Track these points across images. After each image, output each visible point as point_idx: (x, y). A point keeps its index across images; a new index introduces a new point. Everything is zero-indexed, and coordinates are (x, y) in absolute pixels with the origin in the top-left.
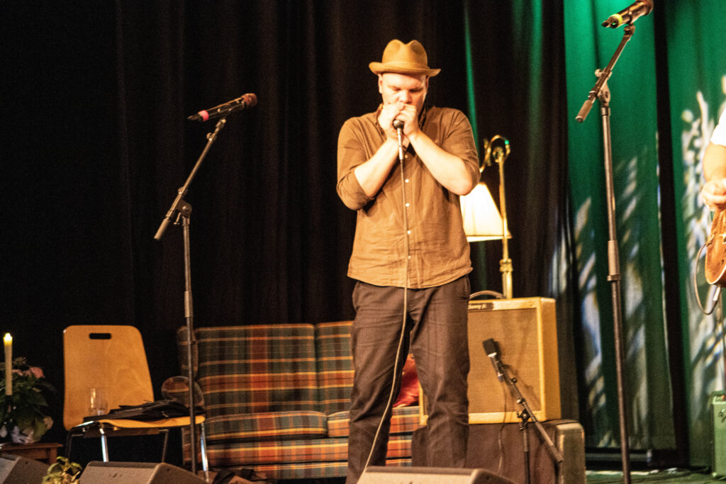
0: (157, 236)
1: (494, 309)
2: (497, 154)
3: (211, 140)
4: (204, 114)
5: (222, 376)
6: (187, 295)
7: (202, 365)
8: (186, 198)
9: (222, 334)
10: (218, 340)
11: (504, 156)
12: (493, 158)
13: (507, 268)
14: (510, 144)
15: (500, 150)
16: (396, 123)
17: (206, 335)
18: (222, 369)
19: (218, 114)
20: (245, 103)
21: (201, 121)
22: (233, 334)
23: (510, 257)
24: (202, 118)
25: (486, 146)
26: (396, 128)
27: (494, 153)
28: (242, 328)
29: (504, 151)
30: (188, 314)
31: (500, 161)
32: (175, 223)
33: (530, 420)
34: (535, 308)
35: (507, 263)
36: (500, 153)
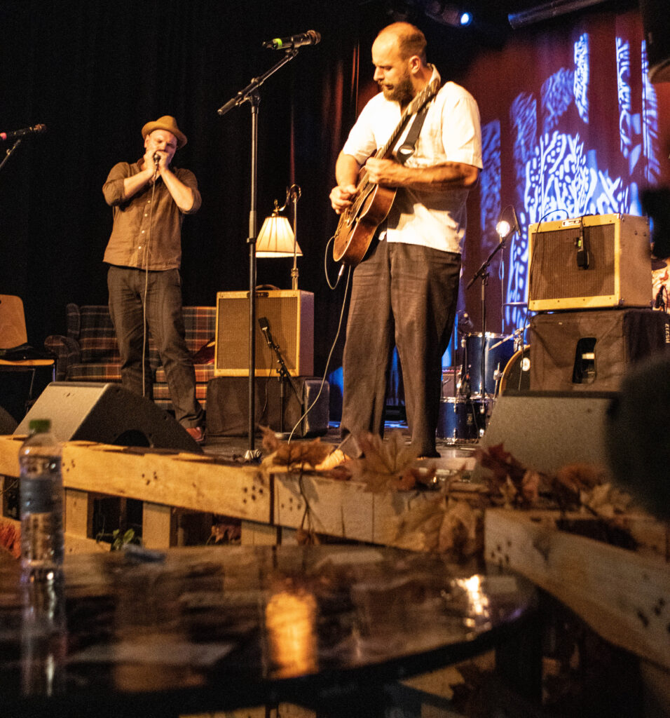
1: (267, 297)
3: (9, 154)
5: (95, 339)
7: (82, 330)
10: (95, 313)
11: (297, 198)
12: (291, 200)
13: (295, 274)
14: (301, 190)
15: (295, 194)
16: (156, 156)
17: (86, 310)
18: (96, 334)
23: (297, 267)
25: (287, 191)
26: (154, 160)
27: (292, 196)
29: (298, 195)
31: (295, 201)
33: (285, 375)
34: (296, 298)
35: (295, 271)
36: (295, 196)
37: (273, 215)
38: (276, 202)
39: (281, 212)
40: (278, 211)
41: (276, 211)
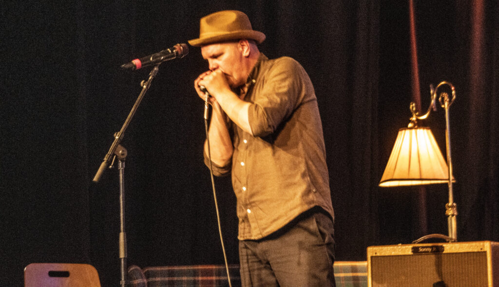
0: (95, 179)
1: (444, 252)
2: (443, 99)
3: (145, 87)
4: (136, 62)
6: (122, 236)
8: (122, 142)
9: (171, 274)
10: (168, 279)
11: (450, 101)
12: (439, 104)
13: (452, 212)
14: (455, 90)
15: (445, 96)
19: (151, 63)
20: (177, 53)
21: (133, 69)
22: (182, 273)
23: (454, 201)
24: (135, 66)
25: (432, 92)
27: (440, 99)
28: (191, 268)
29: (450, 97)
30: (122, 255)
31: (446, 105)
32: (111, 167)
34: (485, 252)
35: (452, 207)
36: (446, 98)
37: (410, 125)
38: (413, 106)
39: (423, 120)
40: (417, 120)
41: (414, 119)
